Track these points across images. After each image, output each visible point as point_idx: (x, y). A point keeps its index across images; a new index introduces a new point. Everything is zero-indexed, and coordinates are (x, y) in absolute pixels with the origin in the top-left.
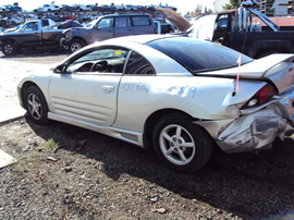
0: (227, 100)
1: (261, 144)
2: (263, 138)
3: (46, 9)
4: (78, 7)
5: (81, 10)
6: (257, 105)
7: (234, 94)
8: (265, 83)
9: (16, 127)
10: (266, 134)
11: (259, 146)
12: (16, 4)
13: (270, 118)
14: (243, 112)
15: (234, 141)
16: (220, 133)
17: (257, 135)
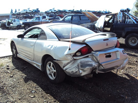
0: (67, 52)
1: (84, 74)
2: (84, 71)
3: (50, 11)
4: (65, 11)
5: (66, 12)
6: (82, 55)
7: (70, 49)
8: (85, 45)
9: (7, 59)
10: (85, 69)
11: (82, 75)
12: (38, 9)
13: (88, 62)
14: (75, 58)
15: (70, 71)
16: (64, 67)
17: (81, 69)
